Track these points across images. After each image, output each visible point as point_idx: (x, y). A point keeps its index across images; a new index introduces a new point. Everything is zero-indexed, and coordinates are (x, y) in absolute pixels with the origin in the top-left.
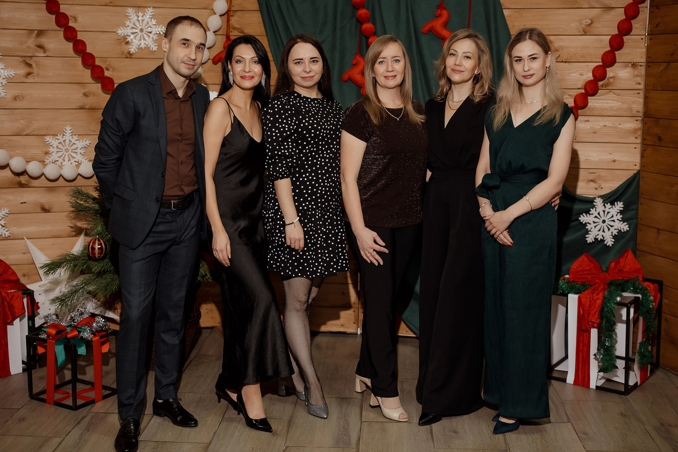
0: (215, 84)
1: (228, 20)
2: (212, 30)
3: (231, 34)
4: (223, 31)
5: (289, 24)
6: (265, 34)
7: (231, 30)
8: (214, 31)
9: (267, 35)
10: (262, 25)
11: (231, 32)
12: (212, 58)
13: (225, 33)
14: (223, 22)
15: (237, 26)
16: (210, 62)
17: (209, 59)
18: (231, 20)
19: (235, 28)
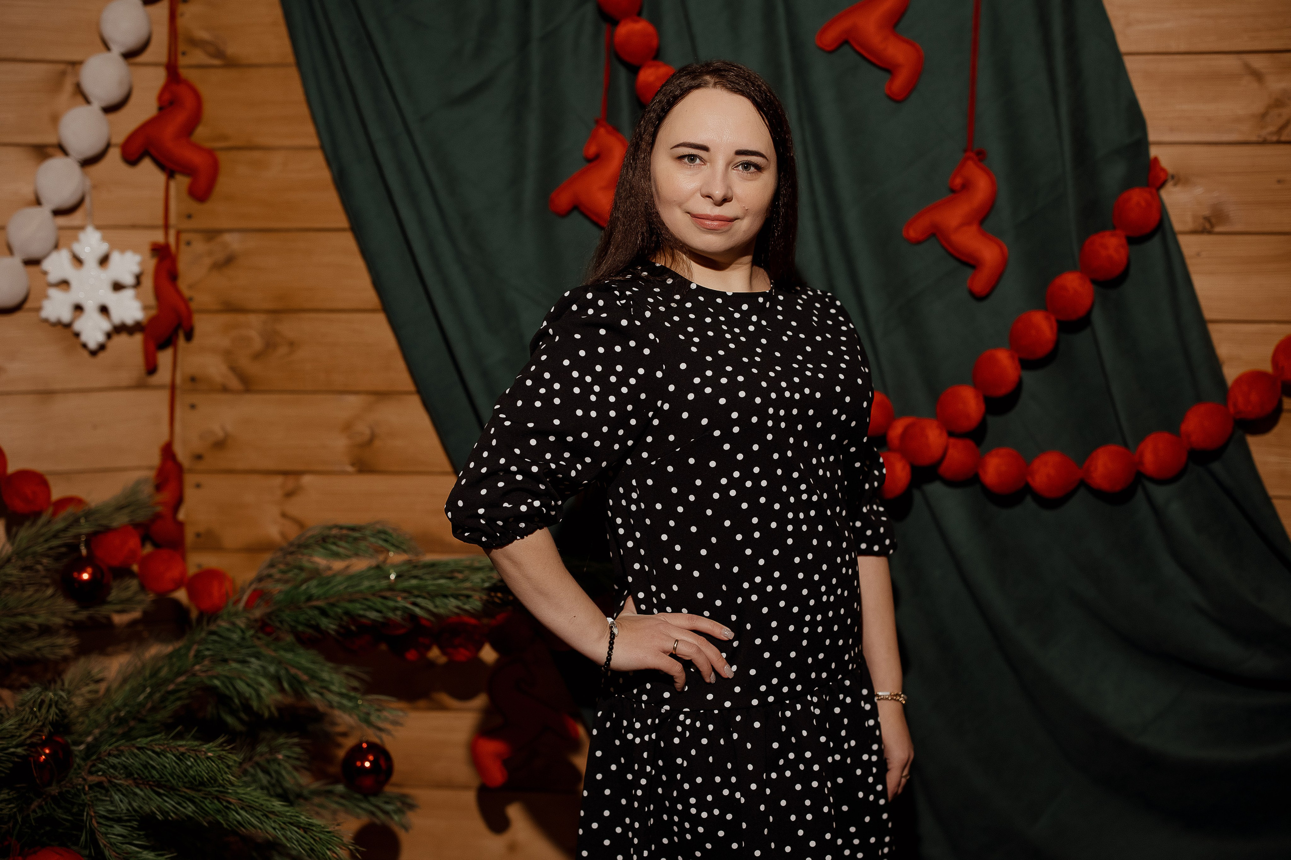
0: (134, 227)
1: (173, 16)
2: (116, 50)
3: (182, 61)
4: (158, 51)
5: (372, 24)
6: (291, 59)
7: (182, 47)
8: (123, 49)
9: (299, 64)
10: (283, 30)
11: (184, 54)
12: (119, 139)
13: (164, 58)
14: (151, 21)
15: (204, 35)
16: (115, 154)
17: (108, 146)
18: (182, 15)
19: (194, 43)
